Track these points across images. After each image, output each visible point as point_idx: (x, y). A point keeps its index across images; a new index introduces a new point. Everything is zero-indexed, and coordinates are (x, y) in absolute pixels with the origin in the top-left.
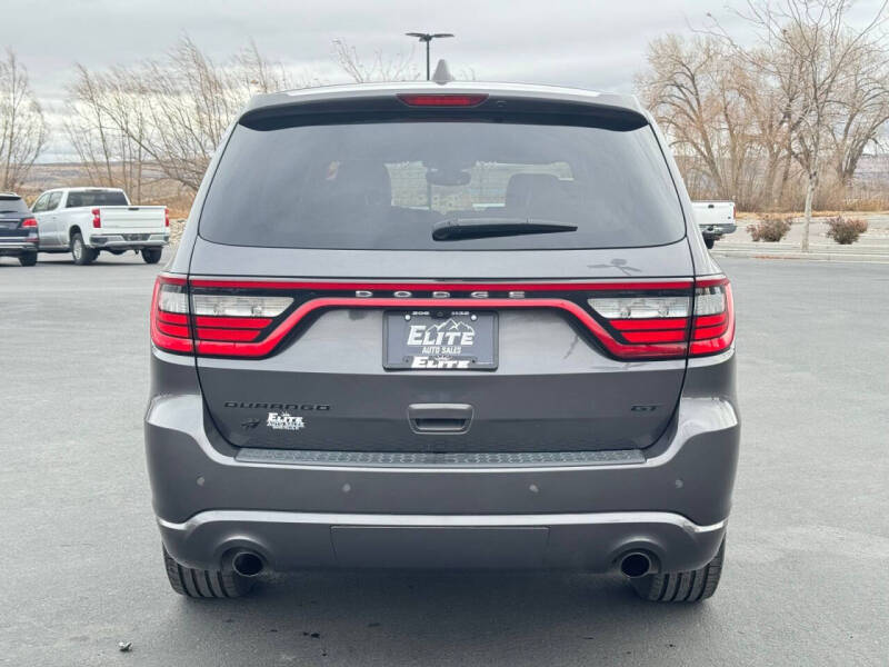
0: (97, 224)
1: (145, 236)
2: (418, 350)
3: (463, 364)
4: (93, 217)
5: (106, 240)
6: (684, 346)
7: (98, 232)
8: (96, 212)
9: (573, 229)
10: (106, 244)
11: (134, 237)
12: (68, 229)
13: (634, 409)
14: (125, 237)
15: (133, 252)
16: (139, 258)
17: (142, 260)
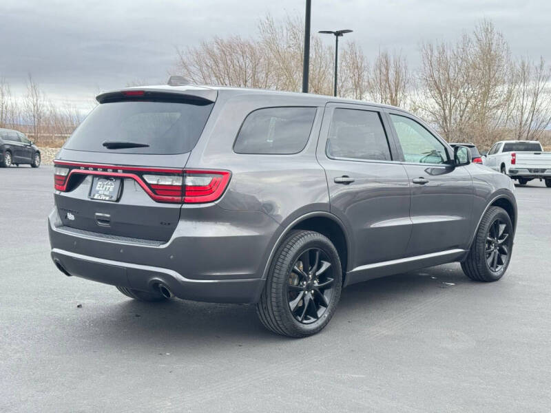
0: (513, 162)
1: (543, 170)
2: (98, 192)
3: (107, 198)
4: (511, 158)
5: (517, 171)
6: (180, 198)
7: (513, 167)
8: (513, 155)
9: (147, 146)
10: (517, 174)
11: (536, 171)
12: (500, 165)
13: (162, 223)
14: (530, 170)
15: (538, 180)
16: (543, 183)
17: (545, 185)
